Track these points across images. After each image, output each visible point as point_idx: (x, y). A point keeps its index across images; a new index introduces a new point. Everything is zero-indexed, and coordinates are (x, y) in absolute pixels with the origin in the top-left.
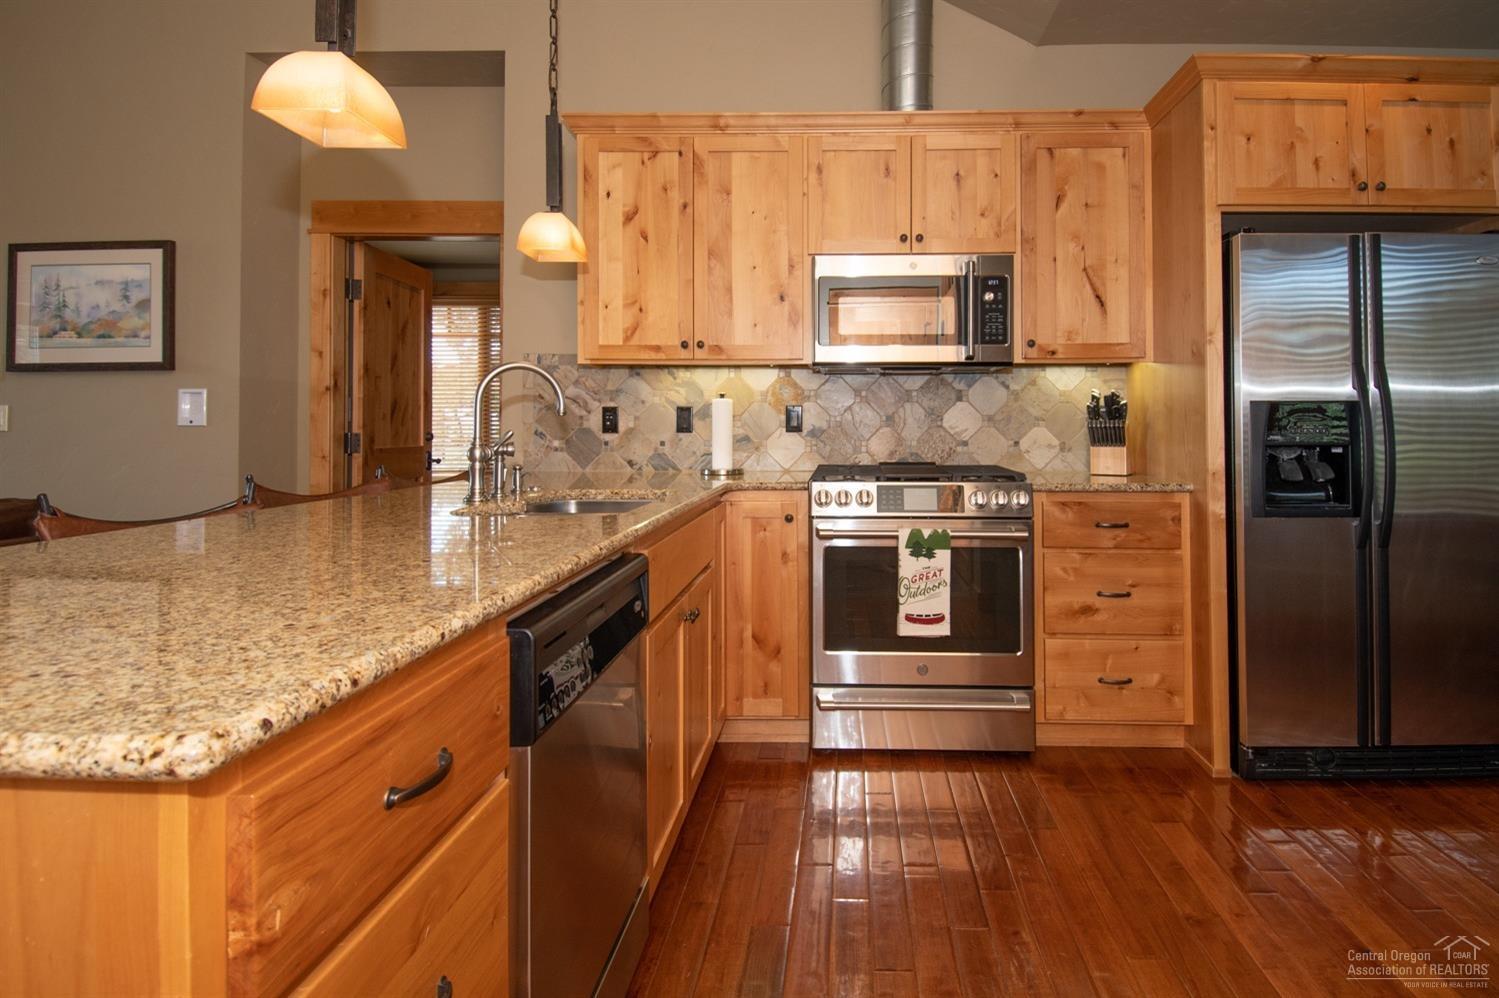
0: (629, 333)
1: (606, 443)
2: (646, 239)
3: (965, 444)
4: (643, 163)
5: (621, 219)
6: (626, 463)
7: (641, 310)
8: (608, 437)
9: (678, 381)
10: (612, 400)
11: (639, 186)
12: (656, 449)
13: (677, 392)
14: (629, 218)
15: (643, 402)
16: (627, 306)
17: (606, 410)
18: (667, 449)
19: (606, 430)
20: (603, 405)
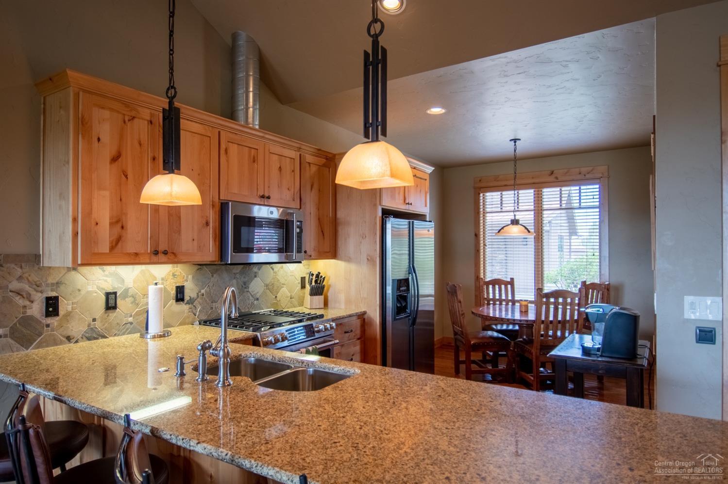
0: (114, 244)
1: (48, 326)
2: (126, 176)
3: (257, 299)
4: (125, 122)
5: (108, 160)
6: (64, 339)
7: (122, 227)
8: (50, 320)
9: (107, 273)
10: (52, 290)
11: (121, 137)
12: (89, 325)
13: (106, 281)
14: (115, 159)
15: (79, 290)
16: (111, 224)
17: (48, 299)
18: (98, 324)
19: (48, 314)
20: (45, 295)
